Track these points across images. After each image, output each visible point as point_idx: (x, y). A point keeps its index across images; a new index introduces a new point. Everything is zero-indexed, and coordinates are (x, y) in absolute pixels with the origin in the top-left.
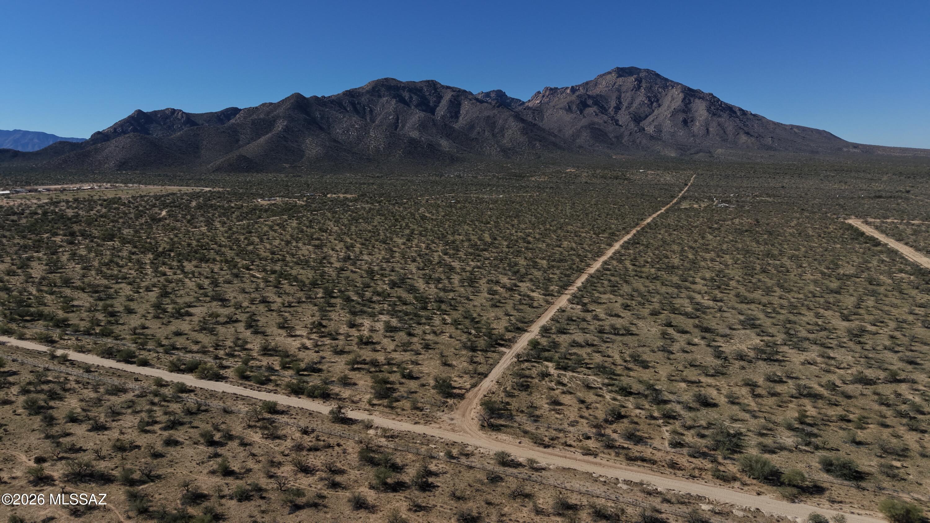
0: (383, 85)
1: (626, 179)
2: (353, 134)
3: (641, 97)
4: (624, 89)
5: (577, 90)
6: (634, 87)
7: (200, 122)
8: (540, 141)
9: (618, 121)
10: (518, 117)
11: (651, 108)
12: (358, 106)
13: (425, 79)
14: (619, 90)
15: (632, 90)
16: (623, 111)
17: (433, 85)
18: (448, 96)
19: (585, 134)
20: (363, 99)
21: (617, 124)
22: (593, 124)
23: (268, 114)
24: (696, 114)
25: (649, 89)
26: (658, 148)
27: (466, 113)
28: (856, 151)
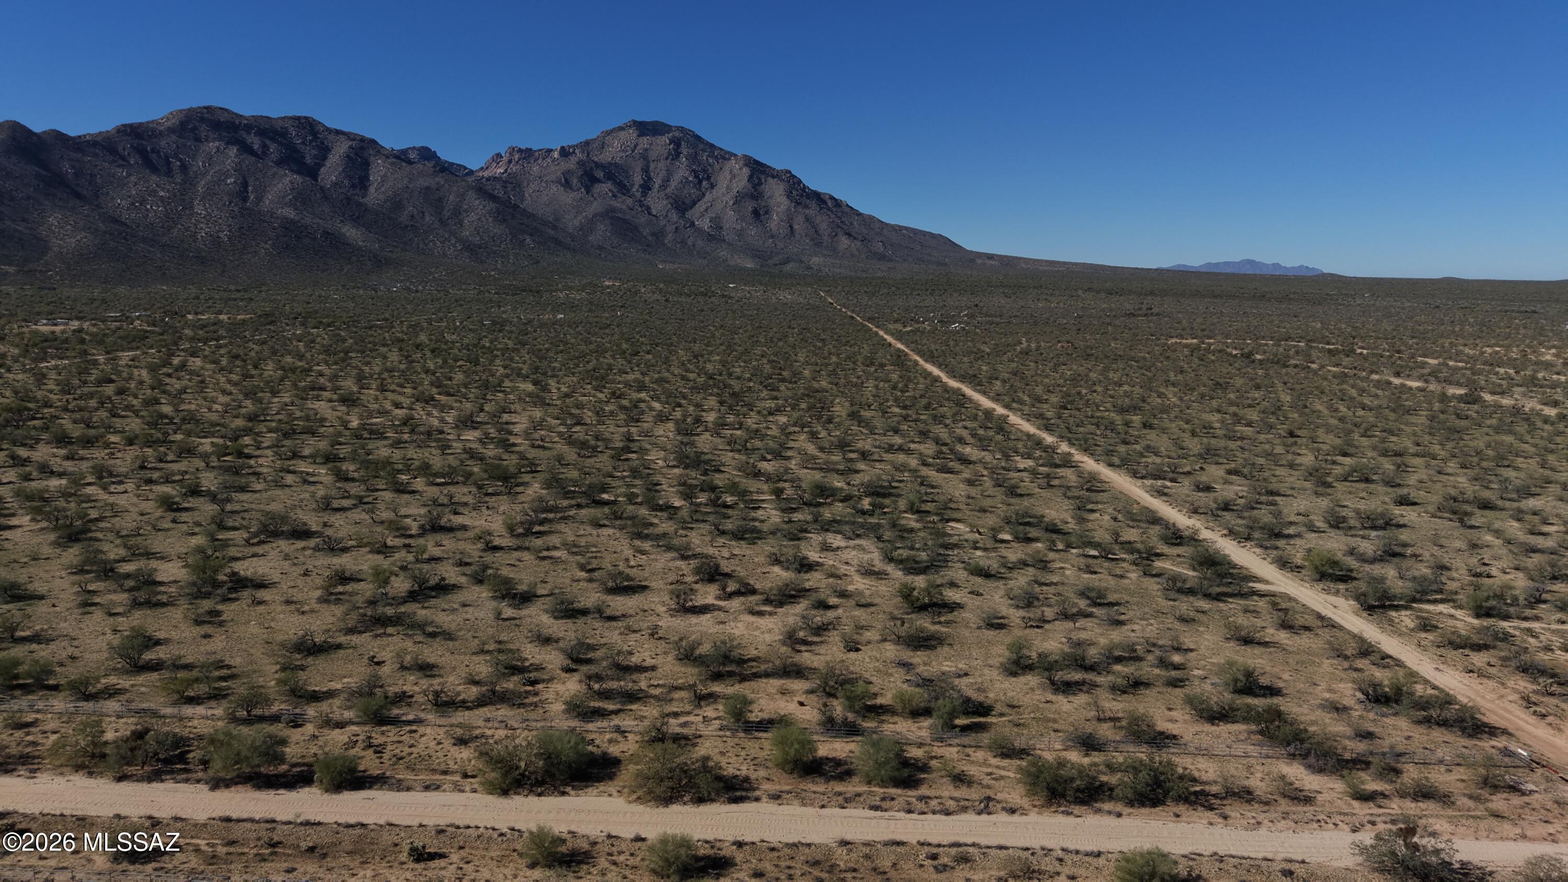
0: (202, 120)
2: (155, 210)
3: (682, 171)
4: (653, 155)
5: (571, 153)
6: (670, 153)
8: (531, 235)
9: (649, 207)
10: (484, 192)
11: (700, 190)
12: (154, 157)
13: (290, 115)
14: (644, 157)
15: (667, 159)
16: (654, 193)
17: (308, 125)
18: (340, 149)
19: (602, 227)
20: (163, 143)
21: (650, 213)
22: (613, 210)
24: (772, 202)
25: (693, 158)
26: (723, 253)
27: (383, 181)
28: (993, 263)
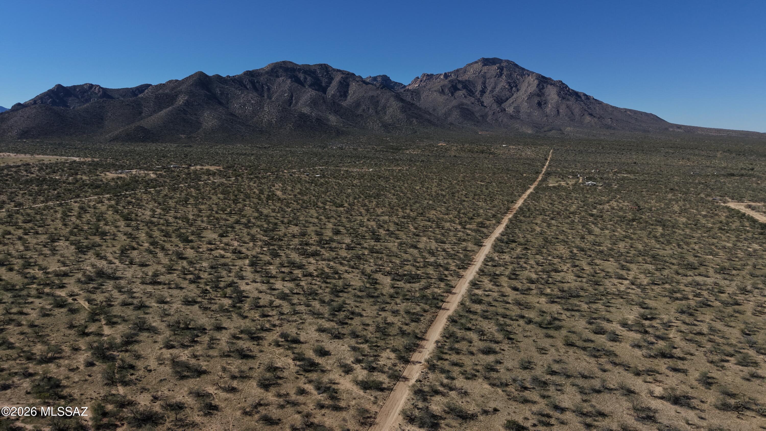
0: (281, 67)
1: (490, 153)
2: (249, 108)
3: (503, 83)
4: (488, 75)
5: (449, 76)
6: (497, 74)
7: (116, 96)
8: (417, 118)
9: (483, 102)
10: (399, 98)
11: (511, 92)
12: (257, 85)
13: (318, 63)
14: (484, 77)
15: (495, 77)
16: (487, 94)
17: (325, 68)
18: (338, 78)
19: (456, 113)
20: (262, 79)
21: (482, 105)
22: (463, 104)
23: (173, 89)
24: (549, 98)
25: (510, 76)
26: (517, 126)
27: (354, 93)
28: (680, 130)
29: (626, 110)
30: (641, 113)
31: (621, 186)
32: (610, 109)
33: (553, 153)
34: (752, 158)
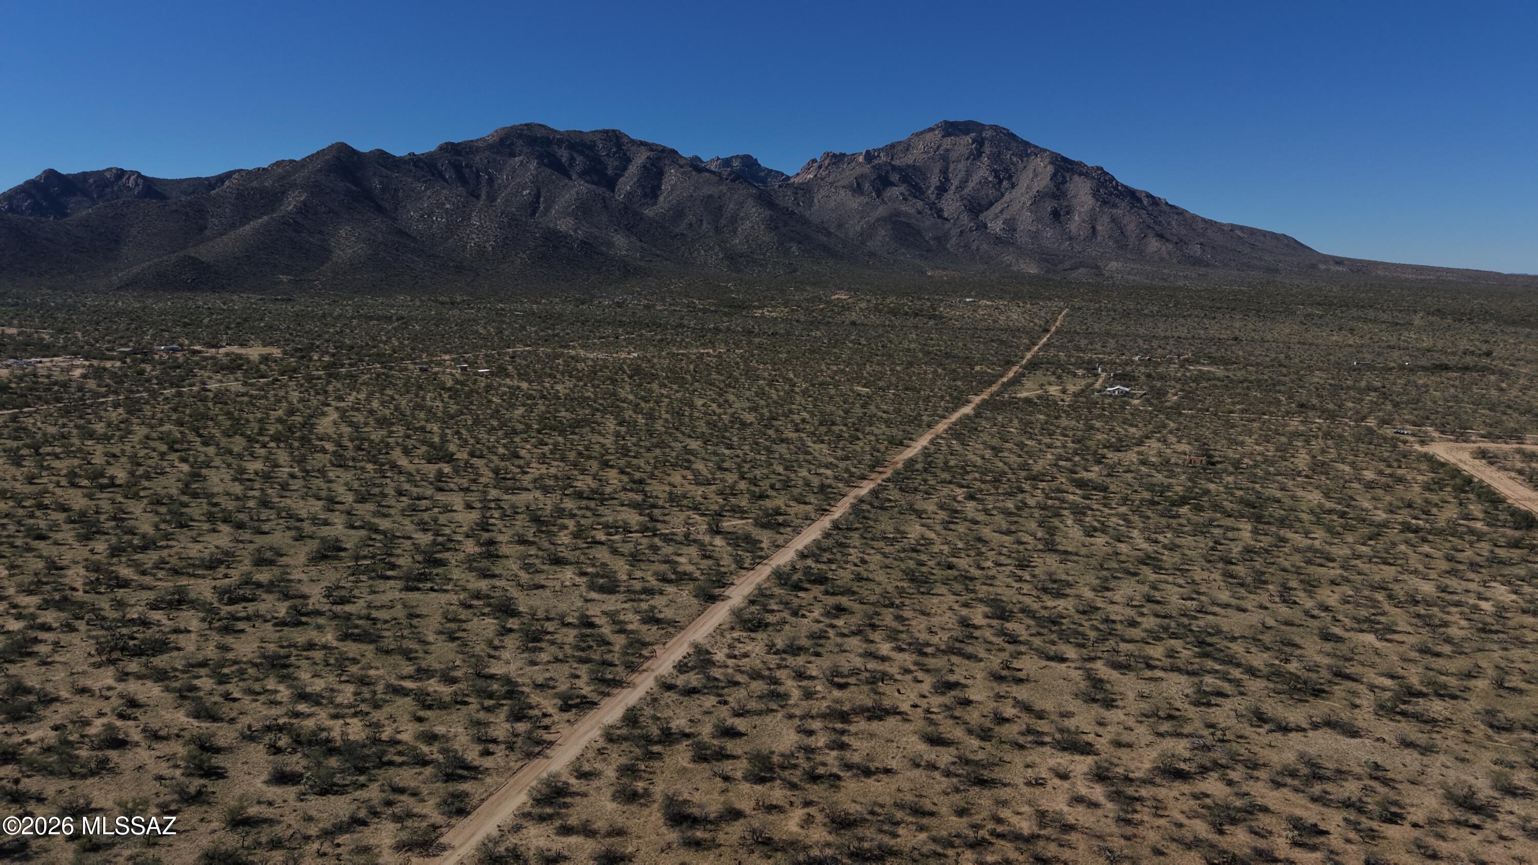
0: (520, 136)
2: (440, 220)
3: (983, 171)
4: (953, 156)
5: (875, 157)
6: (971, 153)
7: (174, 194)
8: (800, 243)
9: (941, 210)
10: (766, 200)
11: (999, 190)
12: (466, 171)
13: (600, 128)
14: (945, 159)
15: (968, 159)
16: (950, 193)
17: (614, 138)
18: (640, 158)
19: (883, 232)
20: (477, 159)
21: (940, 217)
22: (898, 214)
23: (281, 178)
24: (1075, 202)
25: (996, 157)
26: (1008, 258)
27: (672, 190)
28: (1340, 269)
29: (1233, 227)
30: (1264, 234)
31: (1188, 395)
32: (1201, 225)
33: (1067, 315)
34: (1486, 327)
